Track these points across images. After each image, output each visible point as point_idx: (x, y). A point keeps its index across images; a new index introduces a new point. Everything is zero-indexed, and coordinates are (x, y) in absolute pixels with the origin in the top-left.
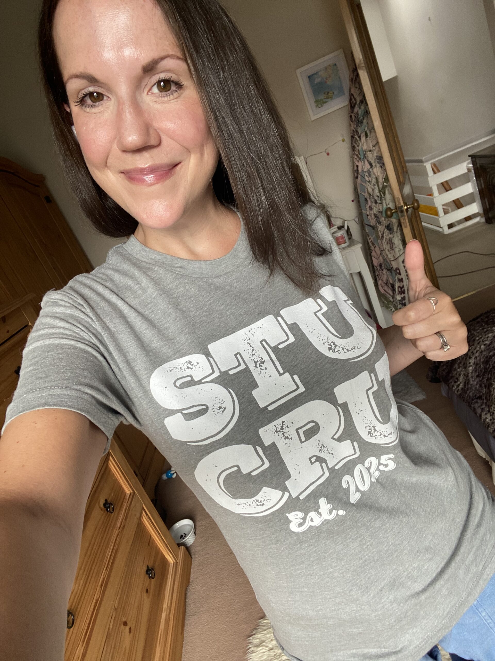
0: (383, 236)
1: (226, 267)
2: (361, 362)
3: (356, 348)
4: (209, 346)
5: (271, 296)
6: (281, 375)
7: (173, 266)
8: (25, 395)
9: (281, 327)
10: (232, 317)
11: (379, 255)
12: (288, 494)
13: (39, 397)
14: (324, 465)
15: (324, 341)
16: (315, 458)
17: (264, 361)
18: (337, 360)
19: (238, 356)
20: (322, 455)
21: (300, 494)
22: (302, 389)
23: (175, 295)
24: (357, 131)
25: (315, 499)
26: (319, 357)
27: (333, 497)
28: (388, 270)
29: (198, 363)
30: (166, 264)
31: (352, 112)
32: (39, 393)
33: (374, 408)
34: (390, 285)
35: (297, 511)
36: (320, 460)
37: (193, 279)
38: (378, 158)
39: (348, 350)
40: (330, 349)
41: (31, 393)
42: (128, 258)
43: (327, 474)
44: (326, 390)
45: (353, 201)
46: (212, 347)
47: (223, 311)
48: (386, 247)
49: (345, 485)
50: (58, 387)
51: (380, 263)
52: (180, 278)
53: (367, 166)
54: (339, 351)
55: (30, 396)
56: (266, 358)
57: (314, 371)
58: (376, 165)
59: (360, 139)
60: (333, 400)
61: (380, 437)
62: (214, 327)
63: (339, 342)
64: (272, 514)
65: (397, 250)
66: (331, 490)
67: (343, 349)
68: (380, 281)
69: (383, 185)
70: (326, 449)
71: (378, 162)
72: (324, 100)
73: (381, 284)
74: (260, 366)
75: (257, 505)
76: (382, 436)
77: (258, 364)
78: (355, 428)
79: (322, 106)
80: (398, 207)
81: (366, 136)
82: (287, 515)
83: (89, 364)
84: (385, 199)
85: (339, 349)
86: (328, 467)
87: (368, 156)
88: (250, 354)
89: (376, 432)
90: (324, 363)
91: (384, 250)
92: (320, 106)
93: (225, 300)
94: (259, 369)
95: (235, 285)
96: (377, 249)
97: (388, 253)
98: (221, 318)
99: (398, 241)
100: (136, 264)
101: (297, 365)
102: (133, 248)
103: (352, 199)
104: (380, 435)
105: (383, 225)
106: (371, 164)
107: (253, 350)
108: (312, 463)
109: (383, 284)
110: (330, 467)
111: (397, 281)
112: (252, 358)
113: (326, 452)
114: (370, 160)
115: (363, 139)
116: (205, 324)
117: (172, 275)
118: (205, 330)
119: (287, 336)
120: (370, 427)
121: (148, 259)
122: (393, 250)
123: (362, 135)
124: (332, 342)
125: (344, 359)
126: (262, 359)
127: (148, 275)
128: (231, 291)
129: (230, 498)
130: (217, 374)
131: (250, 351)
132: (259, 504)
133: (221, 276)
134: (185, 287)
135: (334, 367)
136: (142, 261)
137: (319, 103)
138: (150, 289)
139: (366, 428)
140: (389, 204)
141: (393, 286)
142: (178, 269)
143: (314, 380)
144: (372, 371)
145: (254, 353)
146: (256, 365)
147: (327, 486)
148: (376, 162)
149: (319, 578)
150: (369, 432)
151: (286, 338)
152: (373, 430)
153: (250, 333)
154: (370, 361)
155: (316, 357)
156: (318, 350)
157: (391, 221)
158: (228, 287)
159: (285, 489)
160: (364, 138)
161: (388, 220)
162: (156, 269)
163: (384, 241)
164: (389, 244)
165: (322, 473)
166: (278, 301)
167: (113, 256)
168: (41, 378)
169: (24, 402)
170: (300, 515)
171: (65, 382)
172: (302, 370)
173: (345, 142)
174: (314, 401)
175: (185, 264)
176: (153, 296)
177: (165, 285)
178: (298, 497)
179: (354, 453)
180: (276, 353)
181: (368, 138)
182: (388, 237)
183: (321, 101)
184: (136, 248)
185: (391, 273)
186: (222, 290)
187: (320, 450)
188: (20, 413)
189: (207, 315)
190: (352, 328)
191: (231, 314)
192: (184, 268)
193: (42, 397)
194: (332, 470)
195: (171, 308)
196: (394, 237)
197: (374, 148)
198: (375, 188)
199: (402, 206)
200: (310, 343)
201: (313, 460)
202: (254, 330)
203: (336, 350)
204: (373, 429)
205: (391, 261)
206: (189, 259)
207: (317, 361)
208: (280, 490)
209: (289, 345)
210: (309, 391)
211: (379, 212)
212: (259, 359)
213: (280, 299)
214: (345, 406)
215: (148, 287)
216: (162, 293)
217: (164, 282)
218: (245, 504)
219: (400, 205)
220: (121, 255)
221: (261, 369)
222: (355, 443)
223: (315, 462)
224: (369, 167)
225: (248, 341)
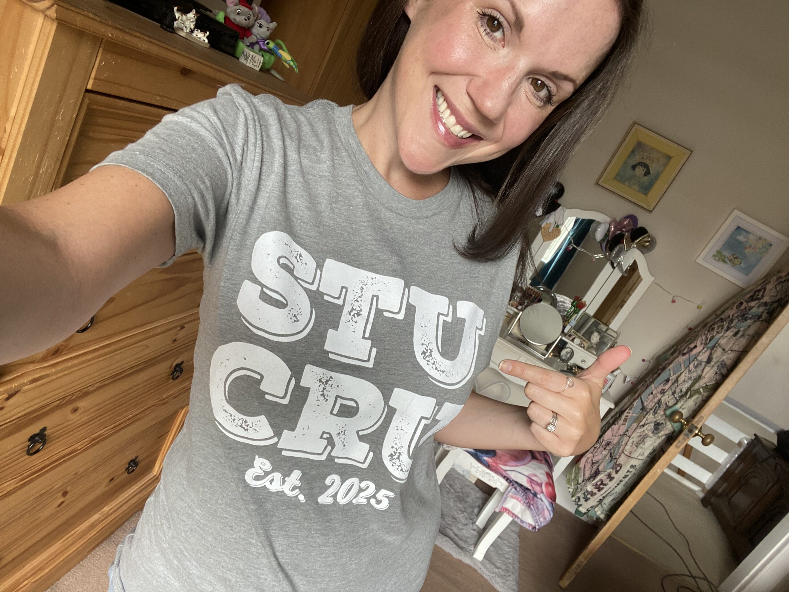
0: (643, 426)
1: (402, 209)
2: (438, 388)
3: (445, 373)
4: (327, 260)
5: (416, 267)
6: (364, 337)
7: (361, 166)
8: (138, 153)
9: (403, 298)
10: (369, 254)
11: (617, 434)
12: (277, 440)
13: (150, 164)
14: (329, 448)
15: (425, 343)
16: (328, 436)
17: (361, 314)
18: (421, 367)
19: (344, 290)
20: (336, 438)
21: (285, 450)
22: (370, 365)
23: (340, 191)
24: (732, 321)
25: (293, 465)
26: (409, 352)
27: (308, 480)
28: (611, 455)
29: (306, 264)
30: (356, 158)
31: (747, 302)
32: (152, 161)
33: (414, 438)
34: (595, 468)
35: (268, 460)
36: (331, 442)
37: (368, 192)
38: (723, 363)
39: (436, 368)
40: (424, 353)
41: (144, 155)
42: (330, 122)
43: (323, 457)
44: (389, 383)
45: (643, 360)
46: (329, 263)
47: (366, 242)
48: (635, 437)
49: (328, 481)
50: (174, 170)
51: (610, 442)
52: (357, 181)
53: (704, 357)
54: (429, 361)
55: (142, 157)
56: (365, 313)
57: (393, 359)
58: (713, 366)
59: (727, 330)
60: (387, 397)
61: (397, 467)
62: (346, 249)
63: (436, 355)
64: (246, 445)
65: (639, 451)
66: (313, 472)
67: (433, 364)
68: (591, 455)
69: (698, 389)
70: (343, 437)
71: (718, 366)
72: (726, 260)
73: (588, 458)
74: (354, 315)
75: (241, 426)
76: (400, 468)
77: (354, 312)
78: (384, 439)
79: (718, 261)
80: (692, 424)
81: (736, 334)
82: (257, 457)
83: (216, 173)
84: (685, 402)
85: (430, 361)
86: (330, 453)
87: (715, 351)
88: (355, 297)
89: (398, 460)
90: (408, 360)
91: (629, 437)
92: (717, 258)
93: (377, 233)
94: (350, 317)
95: (396, 230)
96: (623, 429)
97: (629, 444)
98: (360, 246)
99: (651, 446)
100: (332, 133)
101: (385, 341)
102: (341, 116)
103: (645, 359)
104: (399, 466)
105: (655, 418)
106: (709, 361)
107: (360, 297)
108: (321, 437)
109: (590, 460)
110: (332, 454)
111: (606, 473)
112: (353, 302)
113: (342, 439)
114: (714, 356)
115: (730, 333)
116: (342, 239)
117: (354, 172)
118: (337, 244)
119: (400, 310)
120: (397, 450)
121: (344, 139)
122: (637, 446)
123: (732, 329)
124: (430, 350)
125: (426, 372)
126: (361, 310)
127: (333, 153)
128: (388, 232)
129: (224, 398)
130: (314, 288)
131: (357, 295)
132: (244, 426)
133: (392, 211)
134: (354, 192)
135: (413, 370)
136: (338, 136)
137: (719, 256)
138: (325, 166)
139: (393, 447)
140: (683, 409)
141: (597, 473)
142: (363, 172)
143: (387, 366)
144: (439, 405)
145: (359, 299)
146: (351, 311)
147: (313, 466)
148: (717, 365)
149: (235, 538)
150: (392, 454)
151: (397, 311)
152: (396, 456)
153: (372, 281)
154: (446, 395)
155: (407, 349)
156: (413, 345)
157: (666, 424)
158: (388, 227)
159: (278, 434)
160: (732, 334)
161: (665, 420)
162: (343, 154)
163: (639, 430)
164: (639, 438)
165: (320, 452)
166: (418, 276)
167: (318, 107)
168: (164, 150)
169: (132, 158)
170: (268, 466)
171: (183, 171)
172: (384, 349)
173: (698, 310)
174: (372, 385)
175: (372, 173)
176: (321, 174)
177: (340, 175)
178: (281, 450)
179: (362, 461)
180: (377, 317)
181: (734, 338)
182: (646, 432)
183: (723, 257)
184: (343, 119)
185: (611, 461)
186: (382, 224)
187: (339, 433)
188: (122, 163)
189: (350, 233)
190: (458, 355)
191: (370, 250)
192: (368, 176)
193: (152, 166)
194: (330, 458)
195: (326, 199)
196: (651, 437)
197: (730, 352)
198: (687, 382)
199: (696, 428)
200: (413, 334)
201: (325, 436)
202: (377, 282)
203: (427, 359)
204: (397, 454)
205: (623, 452)
206: (380, 172)
207: (404, 353)
208: (274, 431)
209: (395, 319)
210: (374, 371)
211: (666, 404)
212: (358, 309)
213: (421, 276)
214: (391, 412)
215: (325, 162)
216: (331, 179)
217: (341, 171)
218: (231, 416)
219: (696, 425)
220: (325, 112)
221: (352, 318)
222: (371, 454)
223: (324, 439)
224: (705, 360)
225: (363, 286)
